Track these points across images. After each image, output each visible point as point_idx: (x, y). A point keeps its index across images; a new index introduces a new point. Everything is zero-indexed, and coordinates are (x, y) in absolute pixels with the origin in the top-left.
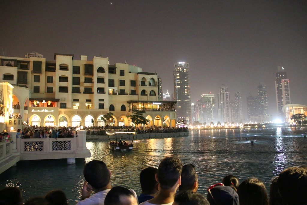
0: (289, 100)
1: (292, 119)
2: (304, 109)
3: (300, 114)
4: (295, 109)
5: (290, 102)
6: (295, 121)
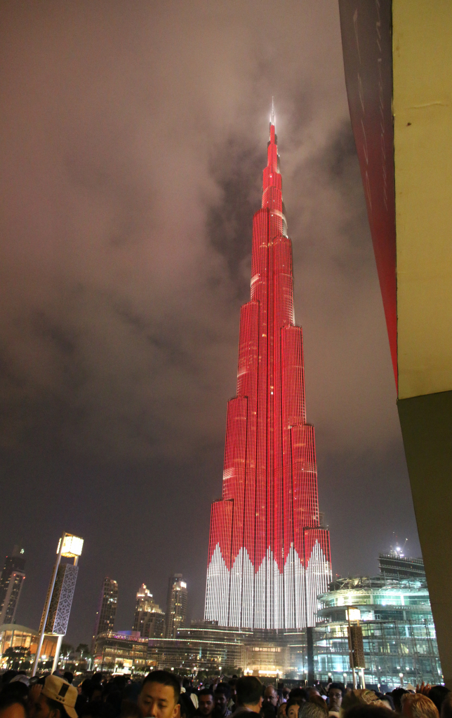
0: (12, 615)
1: (4, 656)
2: (32, 637)
3: (23, 648)
4: (17, 635)
5: (13, 620)
6: (8, 662)
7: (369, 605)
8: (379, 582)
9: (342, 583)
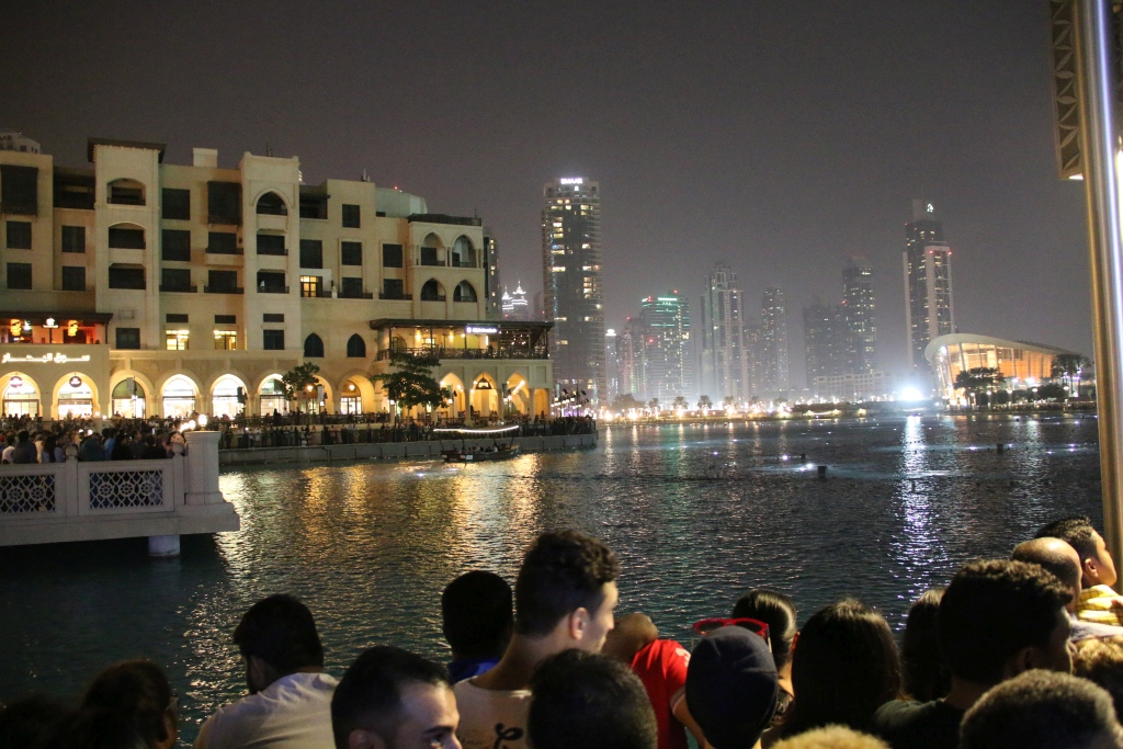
0: (948, 319)
1: (956, 386)
2: (998, 351)
3: (985, 370)
4: (970, 351)
5: (953, 327)
6: (967, 395)
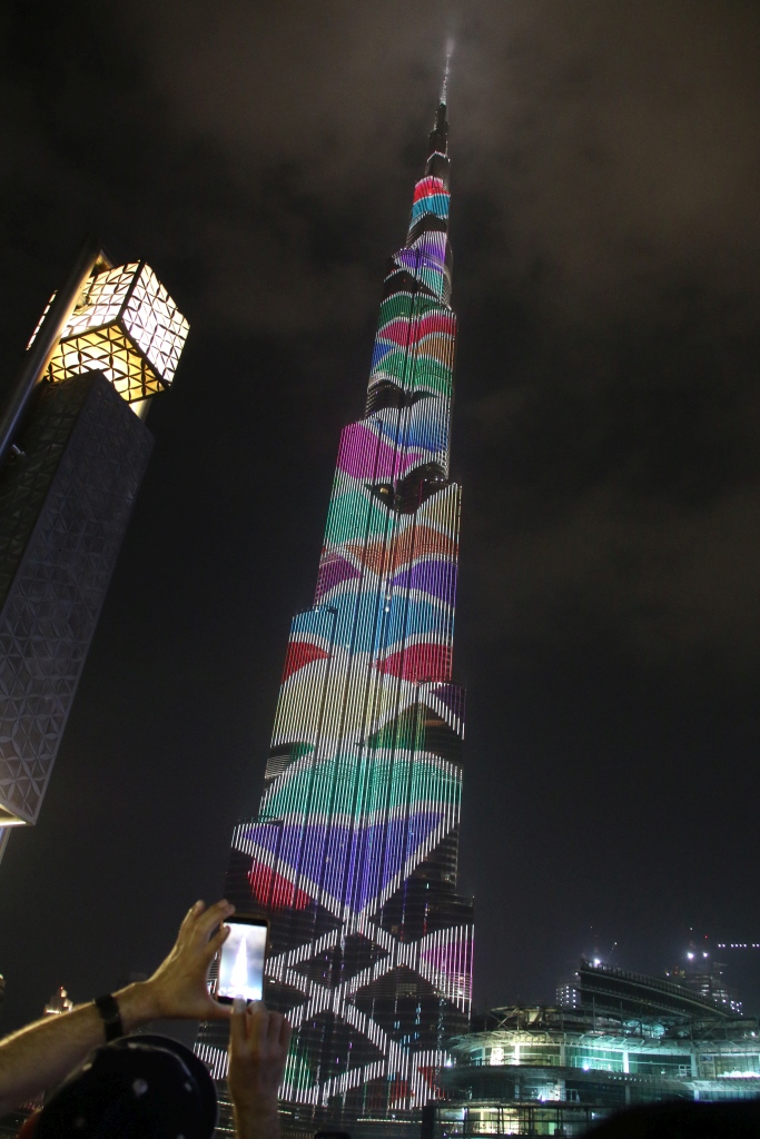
7: (558, 1068)
8: (580, 1020)
9: (502, 1017)
